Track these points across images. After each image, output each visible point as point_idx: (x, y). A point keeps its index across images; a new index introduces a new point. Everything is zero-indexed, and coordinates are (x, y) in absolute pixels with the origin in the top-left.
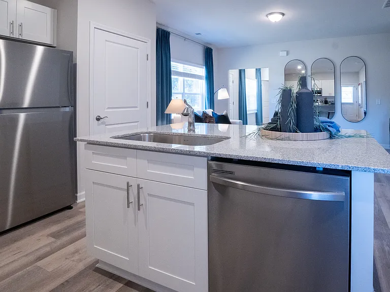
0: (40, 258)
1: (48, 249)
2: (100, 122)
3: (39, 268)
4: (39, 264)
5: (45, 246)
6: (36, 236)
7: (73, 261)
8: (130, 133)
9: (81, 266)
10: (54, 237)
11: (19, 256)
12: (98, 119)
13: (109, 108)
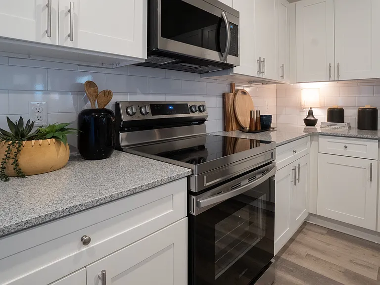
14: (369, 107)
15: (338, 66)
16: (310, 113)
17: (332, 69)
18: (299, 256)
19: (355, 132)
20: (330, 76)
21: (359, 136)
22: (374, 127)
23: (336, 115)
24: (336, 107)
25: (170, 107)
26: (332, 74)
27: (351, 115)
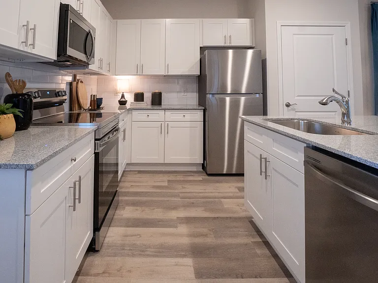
0: (225, 198)
1: (231, 195)
2: (289, 108)
3: (221, 202)
4: (223, 200)
5: (232, 192)
6: (229, 185)
7: (241, 209)
8: (275, 118)
9: (243, 214)
10: (239, 189)
11: (214, 191)
12: (288, 105)
13: (298, 96)
14: (157, 91)
15: (142, 66)
16: (123, 96)
17: (139, 67)
18: (127, 187)
19: (150, 107)
20: (137, 72)
21: (152, 108)
22: (160, 104)
23: (139, 97)
24: (140, 92)
25: (48, 93)
26: (138, 71)
27: (148, 97)
